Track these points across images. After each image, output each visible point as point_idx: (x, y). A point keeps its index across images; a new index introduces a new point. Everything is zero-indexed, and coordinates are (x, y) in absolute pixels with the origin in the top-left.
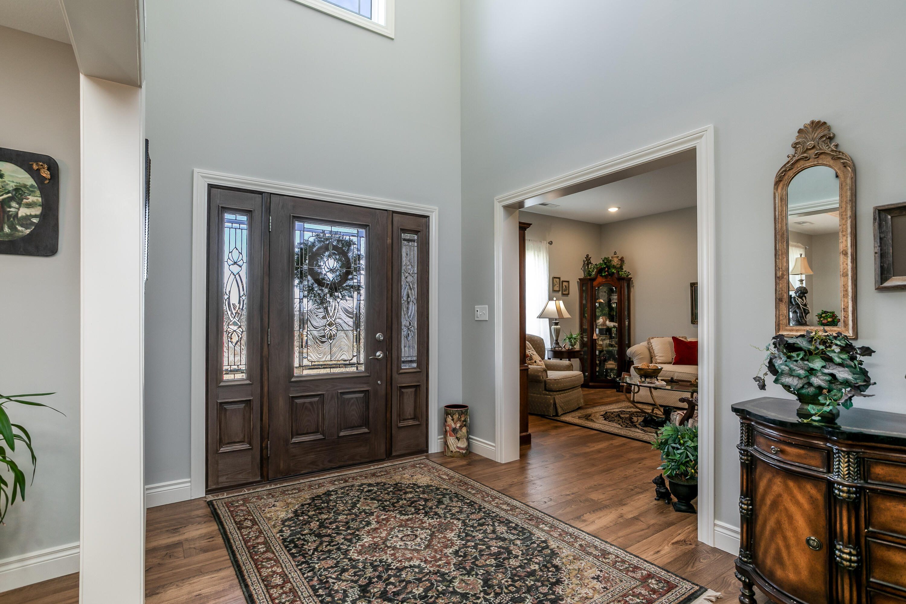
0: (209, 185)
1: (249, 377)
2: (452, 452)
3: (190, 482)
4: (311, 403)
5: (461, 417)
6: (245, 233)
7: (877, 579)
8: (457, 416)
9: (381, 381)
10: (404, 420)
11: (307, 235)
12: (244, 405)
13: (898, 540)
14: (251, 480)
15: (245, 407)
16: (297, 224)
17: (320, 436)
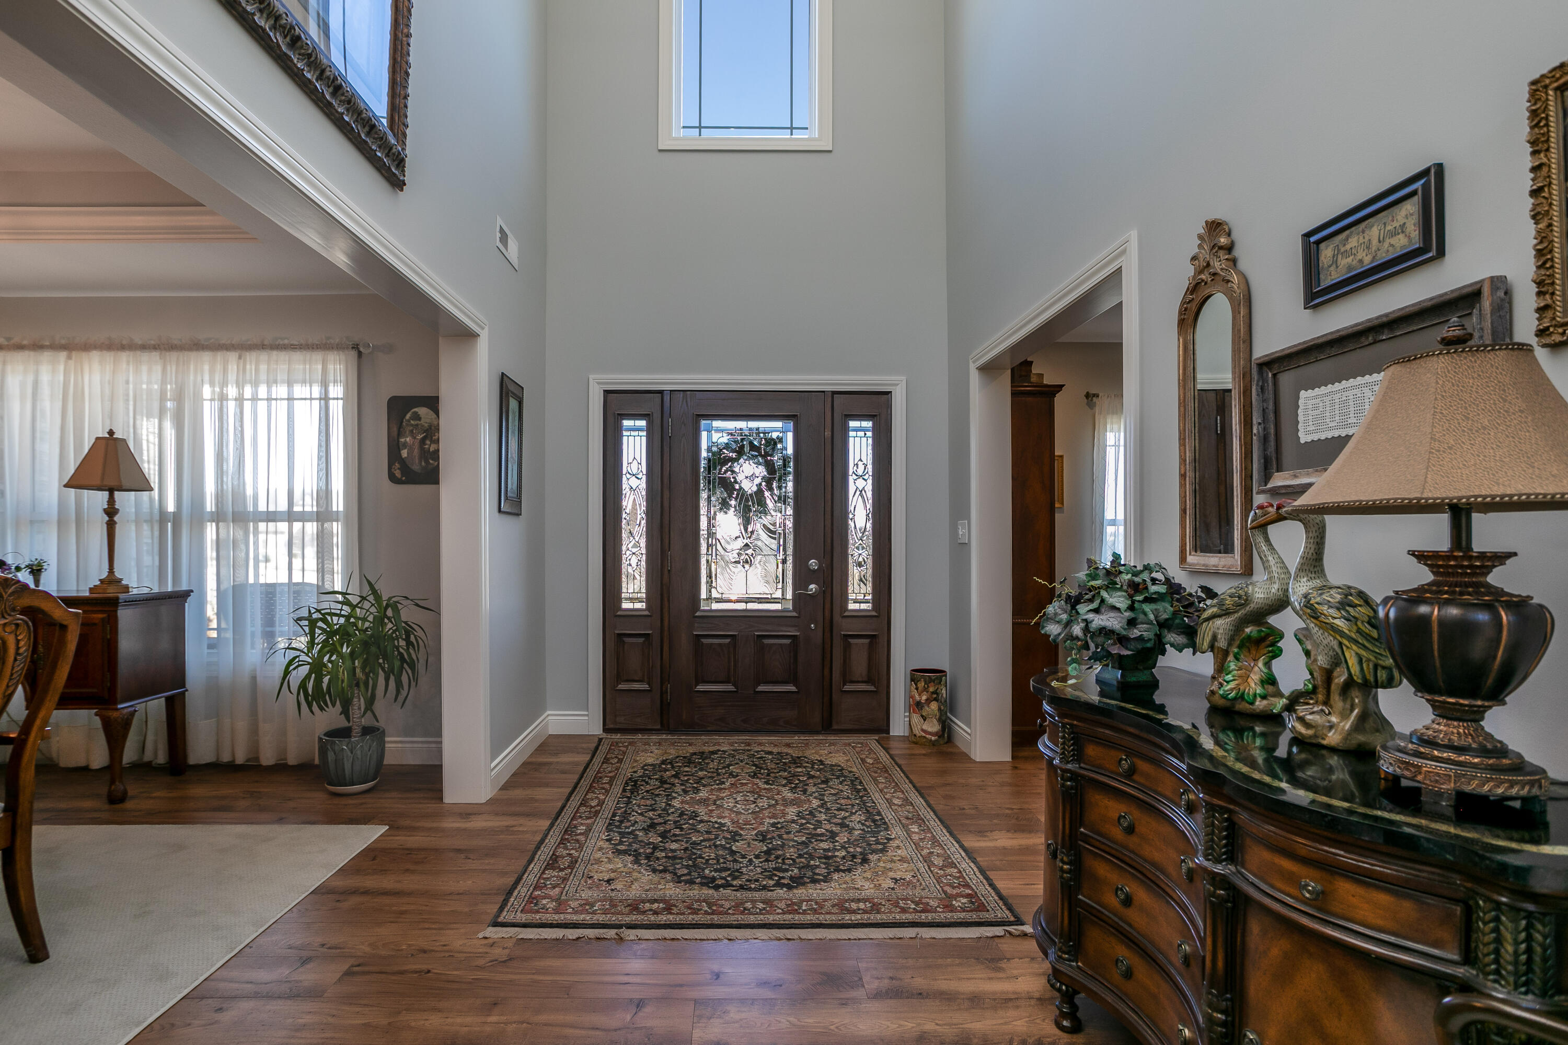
0: (605, 391)
1: (649, 607)
2: (915, 735)
3: (587, 715)
4: (720, 645)
5: (928, 687)
6: (644, 439)
7: (1093, 902)
8: (923, 684)
9: (816, 626)
10: (852, 682)
11: (715, 437)
12: (643, 639)
13: (1103, 847)
14: (650, 727)
15: (644, 641)
16: (703, 423)
17: (730, 688)
